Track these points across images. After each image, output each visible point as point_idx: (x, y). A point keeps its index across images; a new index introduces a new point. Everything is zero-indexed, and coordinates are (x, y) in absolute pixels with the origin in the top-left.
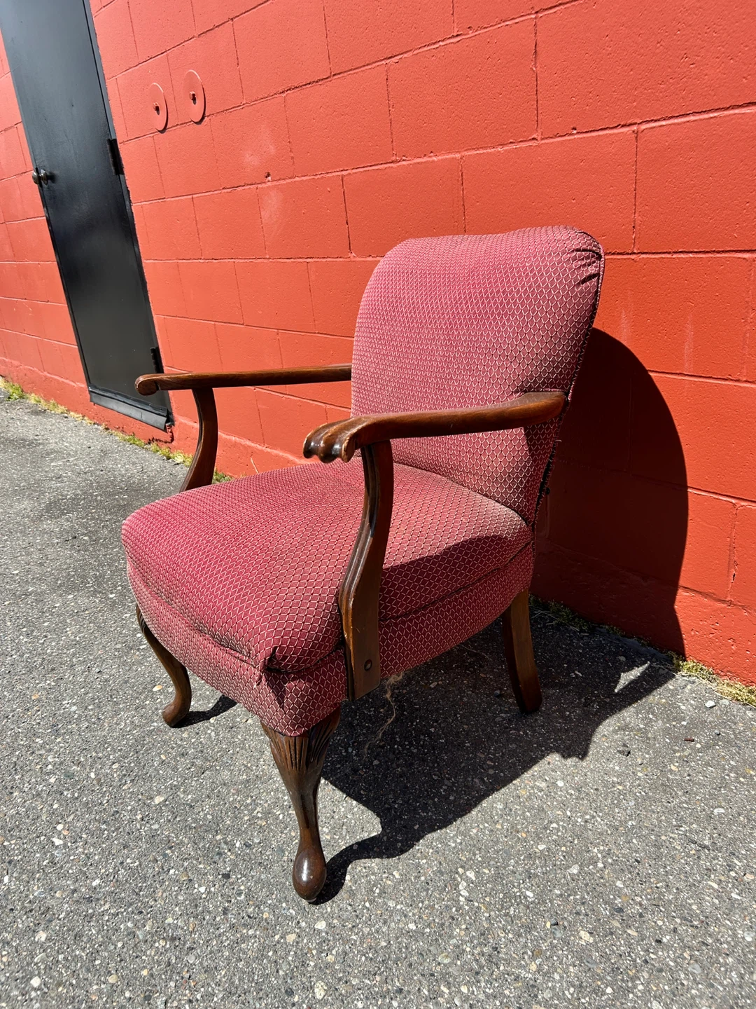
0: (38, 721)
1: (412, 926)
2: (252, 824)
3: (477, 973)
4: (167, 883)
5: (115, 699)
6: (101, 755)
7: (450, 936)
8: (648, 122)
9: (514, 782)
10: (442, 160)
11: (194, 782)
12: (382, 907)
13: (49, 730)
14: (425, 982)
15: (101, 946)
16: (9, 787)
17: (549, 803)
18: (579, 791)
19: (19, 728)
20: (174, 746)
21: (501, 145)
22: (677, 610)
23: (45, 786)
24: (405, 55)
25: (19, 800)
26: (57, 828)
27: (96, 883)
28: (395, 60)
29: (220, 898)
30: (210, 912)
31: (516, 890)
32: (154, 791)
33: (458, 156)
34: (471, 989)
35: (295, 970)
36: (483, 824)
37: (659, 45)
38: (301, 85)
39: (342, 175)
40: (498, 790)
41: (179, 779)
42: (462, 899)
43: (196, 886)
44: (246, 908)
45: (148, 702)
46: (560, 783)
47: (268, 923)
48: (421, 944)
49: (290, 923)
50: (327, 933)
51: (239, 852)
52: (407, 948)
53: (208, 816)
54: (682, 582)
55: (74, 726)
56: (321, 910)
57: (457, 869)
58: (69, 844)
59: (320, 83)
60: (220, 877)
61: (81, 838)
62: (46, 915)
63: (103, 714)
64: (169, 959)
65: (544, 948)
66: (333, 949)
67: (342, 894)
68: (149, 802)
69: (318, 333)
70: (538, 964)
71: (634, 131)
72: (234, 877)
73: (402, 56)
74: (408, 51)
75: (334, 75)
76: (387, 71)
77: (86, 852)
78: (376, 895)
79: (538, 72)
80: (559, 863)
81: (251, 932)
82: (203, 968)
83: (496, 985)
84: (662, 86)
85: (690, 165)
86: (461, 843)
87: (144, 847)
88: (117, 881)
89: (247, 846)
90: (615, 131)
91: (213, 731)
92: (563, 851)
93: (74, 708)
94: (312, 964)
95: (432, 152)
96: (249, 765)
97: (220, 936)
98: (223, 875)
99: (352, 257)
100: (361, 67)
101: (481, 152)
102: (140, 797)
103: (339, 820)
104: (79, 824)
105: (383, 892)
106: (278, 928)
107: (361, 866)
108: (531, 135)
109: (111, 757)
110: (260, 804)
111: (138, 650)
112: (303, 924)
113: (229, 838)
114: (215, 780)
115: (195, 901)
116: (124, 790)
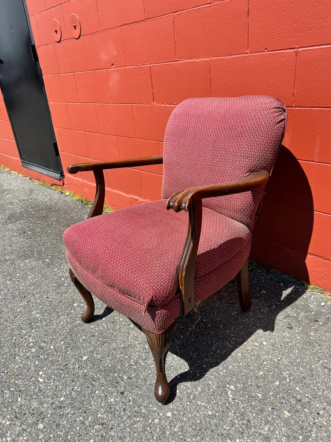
0: (22, 322)
1: (210, 413)
2: (130, 368)
3: (242, 433)
4: (95, 398)
5: (57, 310)
6: (54, 337)
7: (228, 416)
8: (302, 47)
9: (244, 343)
10: (200, 61)
11: (100, 349)
12: (195, 404)
13: (28, 326)
14: (220, 438)
15: (69, 429)
16: (13, 355)
17: (261, 353)
18: (273, 346)
19: (13, 325)
20: (88, 332)
21: (229, 55)
22: (306, 263)
23: (30, 353)
24: (183, 11)
25: (19, 361)
26: (40, 373)
27: (62, 399)
28: (178, 13)
29: (121, 404)
30: (117, 411)
31: (253, 394)
32: (82, 354)
33: (208, 59)
34: (241, 440)
35: (161, 436)
36: (234, 364)
37: (309, 13)
38: (130, 23)
39: (150, 66)
40: (238, 347)
41: (93, 348)
42: (230, 399)
43: (109, 398)
44: (134, 408)
45: (72, 311)
46: (265, 343)
47: (145, 415)
48: (215, 421)
49: (155, 414)
50: (172, 418)
51: (126, 381)
52: (209, 423)
53: (109, 365)
54: (309, 251)
55: (39, 324)
56: (168, 407)
57: (226, 385)
58: (47, 381)
59: (139, 23)
60: (119, 393)
61: (51, 378)
62: (41, 416)
63: (52, 318)
64: (102, 434)
65: (270, 420)
66: (176, 425)
67: (176, 399)
68: (81, 359)
69: (137, 138)
70: (268, 427)
71: (295, 52)
72: (126, 393)
73: (181, 12)
74: (185, 10)
75: (147, 19)
76: (173, 18)
77: (55, 384)
78: (192, 399)
79: (249, 22)
80: (270, 380)
81: (138, 419)
82: (119, 437)
83: (252, 438)
84: (309, 31)
85: (321, 68)
86: (226, 373)
87: (82, 381)
88: (72, 398)
89: (129, 378)
90: (286, 51)
91: (105, 324)
92: (271, 375)
93: (38, 315)
94: (168, 433)
95: (195, 57)
96: (124, 340)
97: (124, 421)
98: (121, 393)
99: (154, 104)
100: (161, 16)
101: (220, 58)
102: (76, 357)
103: (170, 364)
104: (50, 371)
105: (194, 397)
106: (150, 416)
107: (183, 386)
108: (245, 51)
109: (60, 338)
110: (132, 358)
111: (64, 286)
112: (161, 414)
113: (121, 375)
114: (110, 348)
115: (110, 406)
116: (68, 354)
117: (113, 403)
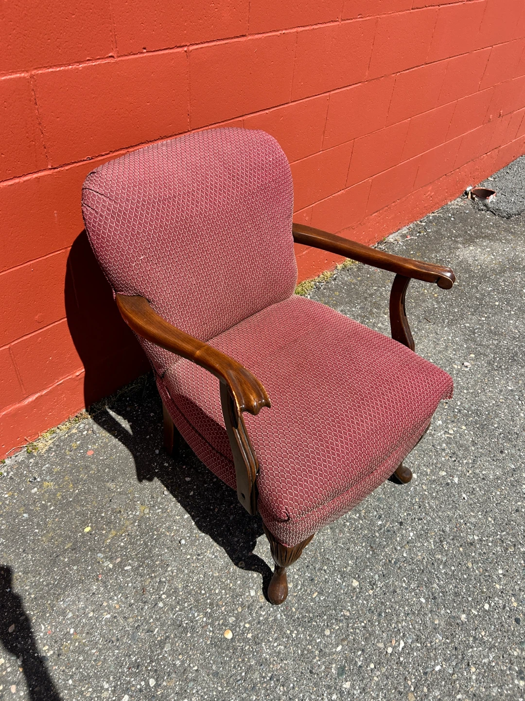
2: (365, 518)
4: (413, 555)
23: (355, 690)
26: (391, 652)
27: (423, 600)
29: (414, 524)
30: (423, 527)
32: (348, 589)
41: (335, 574)
43: (411, 538)
44: (415, 510)
50: (418, 473)
51: (384, 521)
53: (363, 545)
58: (401, 634)
60: (402, 527)
62: (453, 621)
68: (358, 589)
71: (186, 51)
77: (404, 618)
87: (392, 579)
89: (380, 518)
94: (433, 477)
97: (433, 519)
102: (354, 598)
104: (385, 635)
109: (318, 640)
110: (349, 516)
111: (157, 685)
112: (417, 483)
113: (377, 529)
114: (333, 549)
115: (419, 536)
116: (350, 614)
117: (415, 532)
